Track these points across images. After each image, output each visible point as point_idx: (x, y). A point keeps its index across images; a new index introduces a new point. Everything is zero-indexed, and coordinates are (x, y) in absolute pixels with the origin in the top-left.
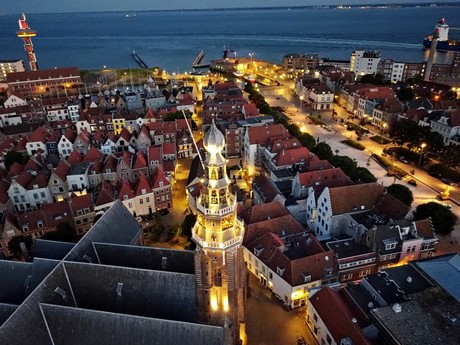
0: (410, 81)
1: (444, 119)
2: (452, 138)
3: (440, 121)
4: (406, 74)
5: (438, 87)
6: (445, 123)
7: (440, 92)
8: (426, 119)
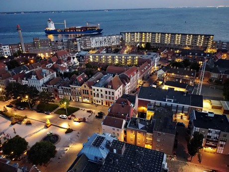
0: (15, 55)
1: (34, 77)
2: (42, 86)
3: (32, 78)
4: (12, 51)
5: (31, 55)
6: (35, 78)
7: (33, 57)
8: (25, 78)
